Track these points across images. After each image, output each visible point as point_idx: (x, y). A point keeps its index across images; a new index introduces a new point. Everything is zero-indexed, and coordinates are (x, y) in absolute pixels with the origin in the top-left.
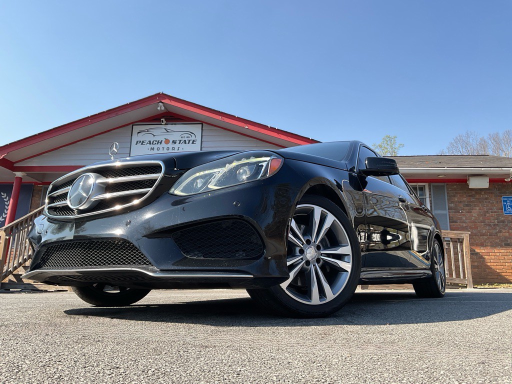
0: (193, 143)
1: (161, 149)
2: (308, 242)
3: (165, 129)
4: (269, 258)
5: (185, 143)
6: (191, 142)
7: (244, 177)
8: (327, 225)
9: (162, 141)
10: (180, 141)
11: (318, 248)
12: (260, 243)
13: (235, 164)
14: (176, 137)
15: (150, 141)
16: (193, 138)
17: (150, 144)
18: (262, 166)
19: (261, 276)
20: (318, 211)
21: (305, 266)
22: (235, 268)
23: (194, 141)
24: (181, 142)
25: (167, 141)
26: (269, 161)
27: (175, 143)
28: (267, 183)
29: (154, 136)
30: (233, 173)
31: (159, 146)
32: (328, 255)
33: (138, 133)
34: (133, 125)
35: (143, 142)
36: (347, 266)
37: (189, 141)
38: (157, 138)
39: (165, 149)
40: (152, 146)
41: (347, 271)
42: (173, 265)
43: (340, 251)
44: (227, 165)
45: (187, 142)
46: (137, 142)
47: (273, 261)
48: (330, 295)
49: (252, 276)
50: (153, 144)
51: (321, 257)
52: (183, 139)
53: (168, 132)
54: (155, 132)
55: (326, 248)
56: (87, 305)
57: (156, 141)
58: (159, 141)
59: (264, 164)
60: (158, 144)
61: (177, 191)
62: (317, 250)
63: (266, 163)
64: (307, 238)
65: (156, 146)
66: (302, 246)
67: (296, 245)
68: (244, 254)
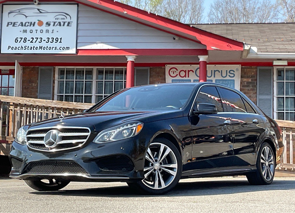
0: (68, 25)
1: (34, 31)
2: (156, 161)
3: (38, 10)
4: (137, 171)
5: (60, 25)
6: (66, 24)
7: (125, 135)
8: (166, 153)
9: (35, 23)
10: (55, 23)
11: (161, 164)
12: (132, 164)
13: (122, 128)
14: (50, 18)
15: (22, 23)
16: (68, 20)
17: (22, 25)
18: (133, 129)
19: (133, 178)
20: (163, 146)
21: (153, 172)
22: (122, 175)
23: (69, 23)
24: (56, 25)
25: (40, 23)
26: (136, 126)
27: (49, 25)
28: (135, 138)
29: (26, 17)
30: (121, 133)
31: (32, 28)
32: (166, 168)
33: (9, 13)
34: (3, 5)
35: (14, 23)
36: (174, 173)
37: (64, 23)
38: (29, 20)
39: (39, 32)
40: (24, 28)
41: (174, 176)
42: (97, 173)
43: (171, 166)
44: (118, 129)
45: (62, 24)
46: (8, 23)
47: (139, 173)
48: (163, 186)
49: (129, 178)
50: (25, 26)
51: (162, 168)
52: (58, 21)
53: (41, 12)
54: (27, 13)
55: (165, 164)
56: (35, 191)
57: (29, 23)
58: (31, 23)
59: (134, 128)
60: (30, 26)
61: (96, 141)
62: (160, 165)
63: (136, 127)
64: (155, 159)
65: (28, 29)
66: (153, 162)
67: (150, 162)
68: (126, 169)
